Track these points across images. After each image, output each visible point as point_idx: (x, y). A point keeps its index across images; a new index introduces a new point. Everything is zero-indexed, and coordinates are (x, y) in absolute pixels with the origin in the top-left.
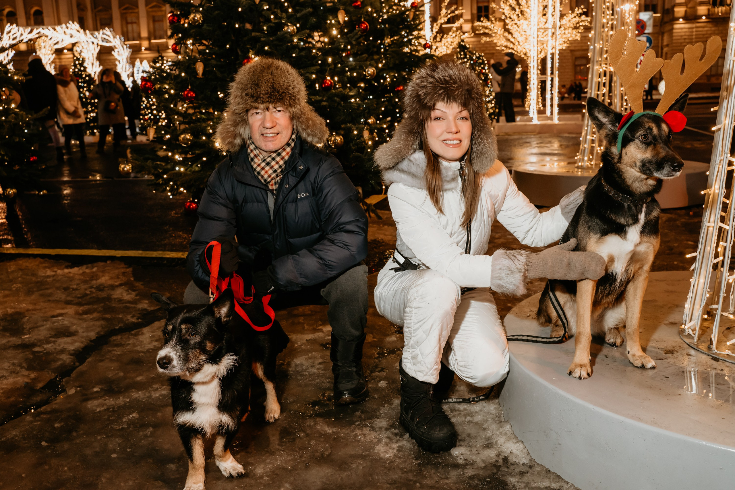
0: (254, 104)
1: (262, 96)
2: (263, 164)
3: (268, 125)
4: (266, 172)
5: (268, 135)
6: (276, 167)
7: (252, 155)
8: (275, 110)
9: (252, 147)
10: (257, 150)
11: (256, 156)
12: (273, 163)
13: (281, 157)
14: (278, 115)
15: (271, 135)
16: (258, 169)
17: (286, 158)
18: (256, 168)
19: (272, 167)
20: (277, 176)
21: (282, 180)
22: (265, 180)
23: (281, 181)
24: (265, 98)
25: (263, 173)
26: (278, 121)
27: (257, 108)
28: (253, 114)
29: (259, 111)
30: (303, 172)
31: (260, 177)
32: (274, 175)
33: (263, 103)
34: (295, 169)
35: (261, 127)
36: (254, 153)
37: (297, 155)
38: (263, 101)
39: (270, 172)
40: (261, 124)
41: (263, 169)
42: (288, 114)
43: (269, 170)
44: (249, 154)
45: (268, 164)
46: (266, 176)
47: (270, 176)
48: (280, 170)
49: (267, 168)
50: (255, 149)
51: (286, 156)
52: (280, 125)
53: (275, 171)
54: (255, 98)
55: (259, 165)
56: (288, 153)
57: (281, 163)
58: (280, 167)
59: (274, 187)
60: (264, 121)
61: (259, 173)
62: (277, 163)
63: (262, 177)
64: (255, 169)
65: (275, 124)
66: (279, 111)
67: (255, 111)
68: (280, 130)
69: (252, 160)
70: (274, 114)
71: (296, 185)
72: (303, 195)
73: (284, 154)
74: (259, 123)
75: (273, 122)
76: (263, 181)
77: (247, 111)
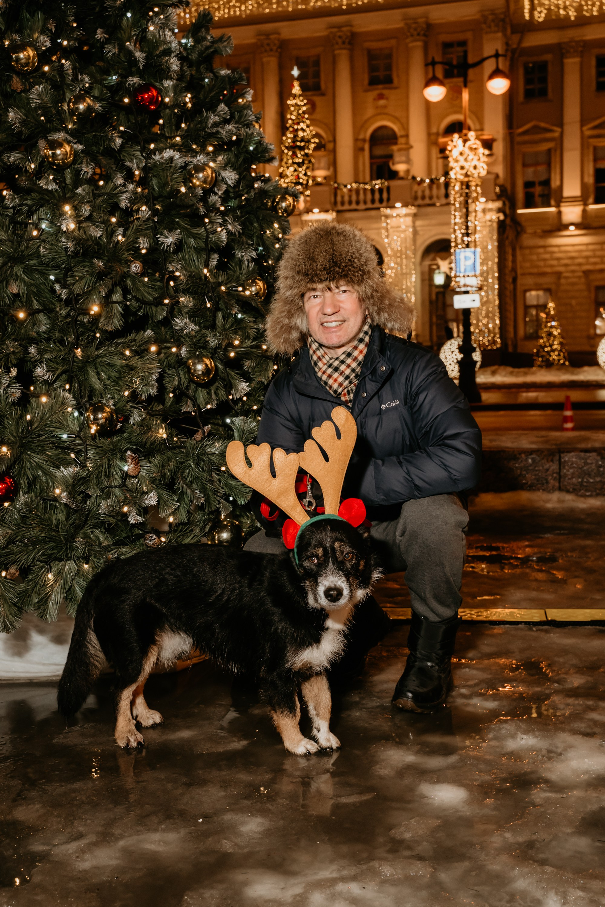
0: (310, 286)
1: (318, 272)
2: (330, 371)
3: (329, 310)
4: (335, 380)
5: (330, 325)
6: (348, 372)
7: (315, 358)
8: (337, 291)
9: (315, 346)
10: (321, 350)
11: (320, 358)
12: (343, 367)
13: (353, 357)
14: (343, 296)
15: (334, 324)
16: (324, 378)
17: (361, 358)
18: (322, 376)
19: (342, 373)
20: (351, 383)
21: (358, 387)
22: (335, 392)
23: (356, 390)
24: (323, 275)
25: (330, 382)
26: (342, 305)
27: (315, 290)
28: (310, 298)
29: (317, 293)
30: (386, 375)
31: (328, 388)
32: (347, 382)
33: (321, 281)
34: (374, 372)
35: (320, 313)
36: (317, 355)
37: (377, 352)
38: (321, 280)
39: (341, 379)
40: (320, 309)
41: (330, 376)
42: (355, 295)
43: (338, 377)
44: (312, 357)
45: (336, 369)
46: (335, 386)
47: (341, 385)
48: (354, 375)
49: (336, 375)
50: (318, 349)
51: (359, 355)
52: (345, 309)
53: (347, 377)
54: (310, 277)
55: (324, 373)
56: (361, 352)
57: (354, 365)
58: (353, 370)
59: (347, 398)
60: (323, 305)
61: (326, 383)
62: (348, 366)
63: (331, 387)
64: (320, 379)
65: (337, 310)
66: (344, 292)
67: (313, 293)
68: (346, 317)
69: (316, 364)
70: (337, 296)
71: (377, 393)
72: (389, 405)
73: (356, 353)
74: (318, 308)
75: (335, 306)
76: (332, 393)
77: (303, 295)
